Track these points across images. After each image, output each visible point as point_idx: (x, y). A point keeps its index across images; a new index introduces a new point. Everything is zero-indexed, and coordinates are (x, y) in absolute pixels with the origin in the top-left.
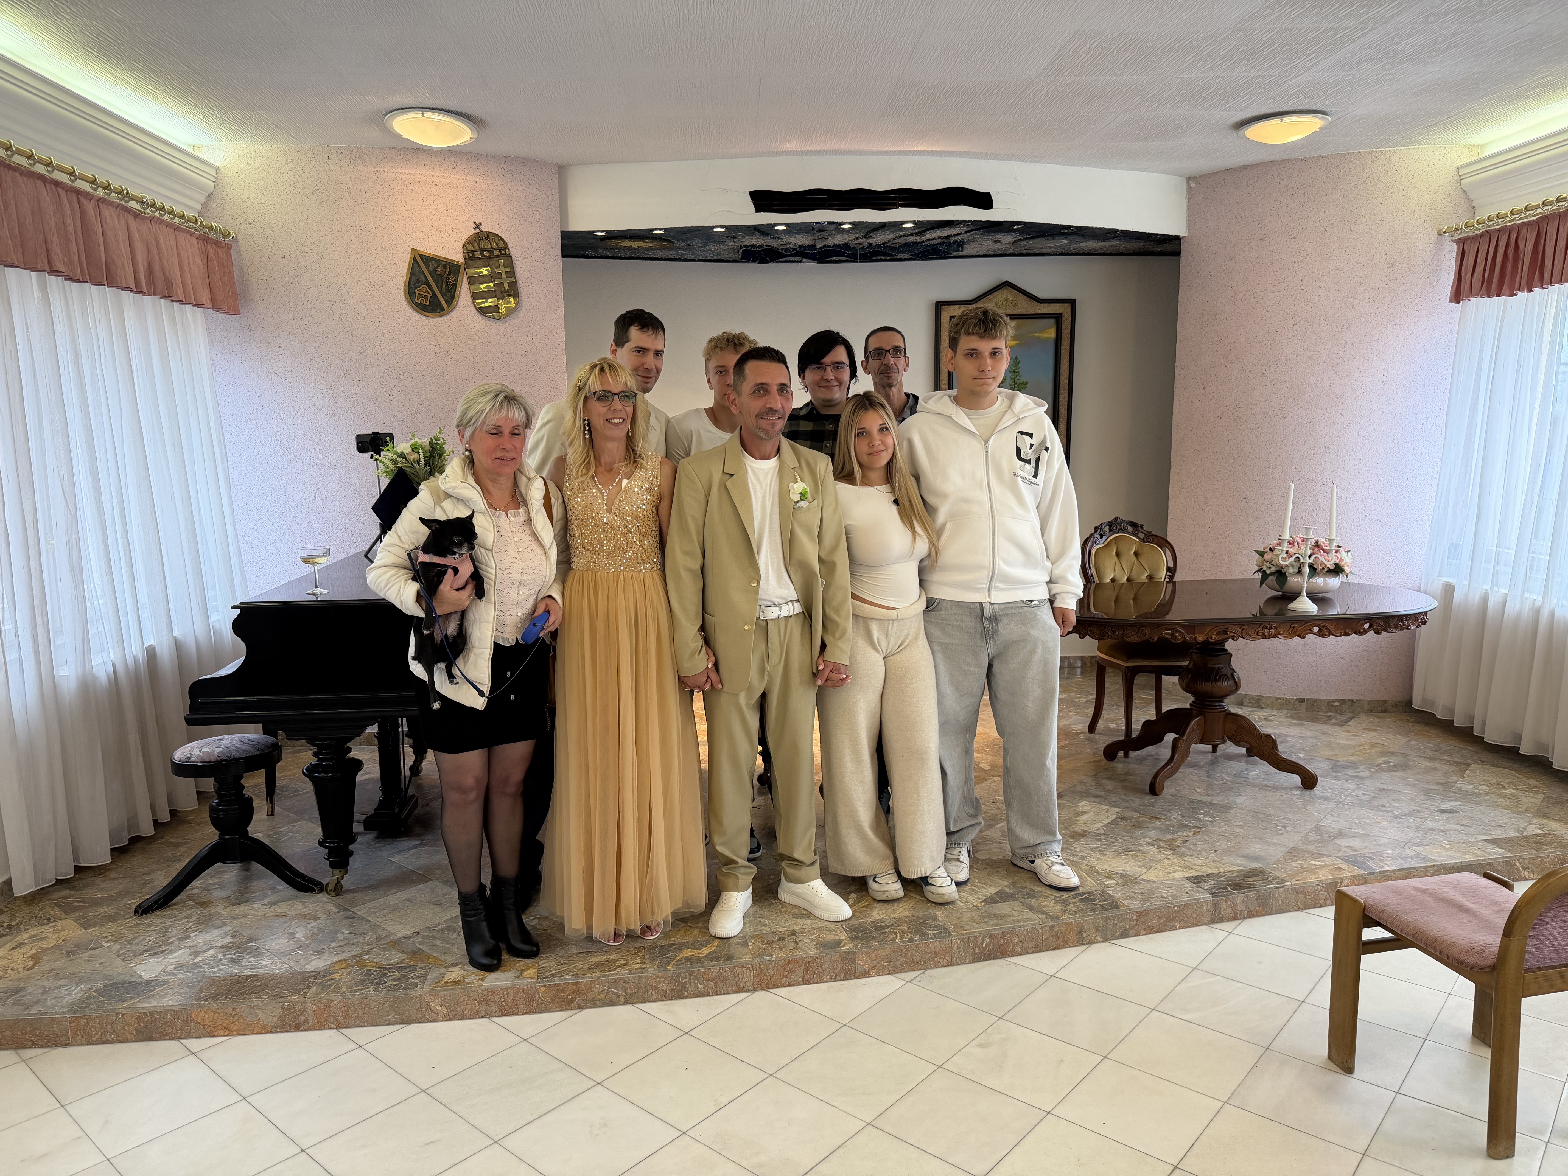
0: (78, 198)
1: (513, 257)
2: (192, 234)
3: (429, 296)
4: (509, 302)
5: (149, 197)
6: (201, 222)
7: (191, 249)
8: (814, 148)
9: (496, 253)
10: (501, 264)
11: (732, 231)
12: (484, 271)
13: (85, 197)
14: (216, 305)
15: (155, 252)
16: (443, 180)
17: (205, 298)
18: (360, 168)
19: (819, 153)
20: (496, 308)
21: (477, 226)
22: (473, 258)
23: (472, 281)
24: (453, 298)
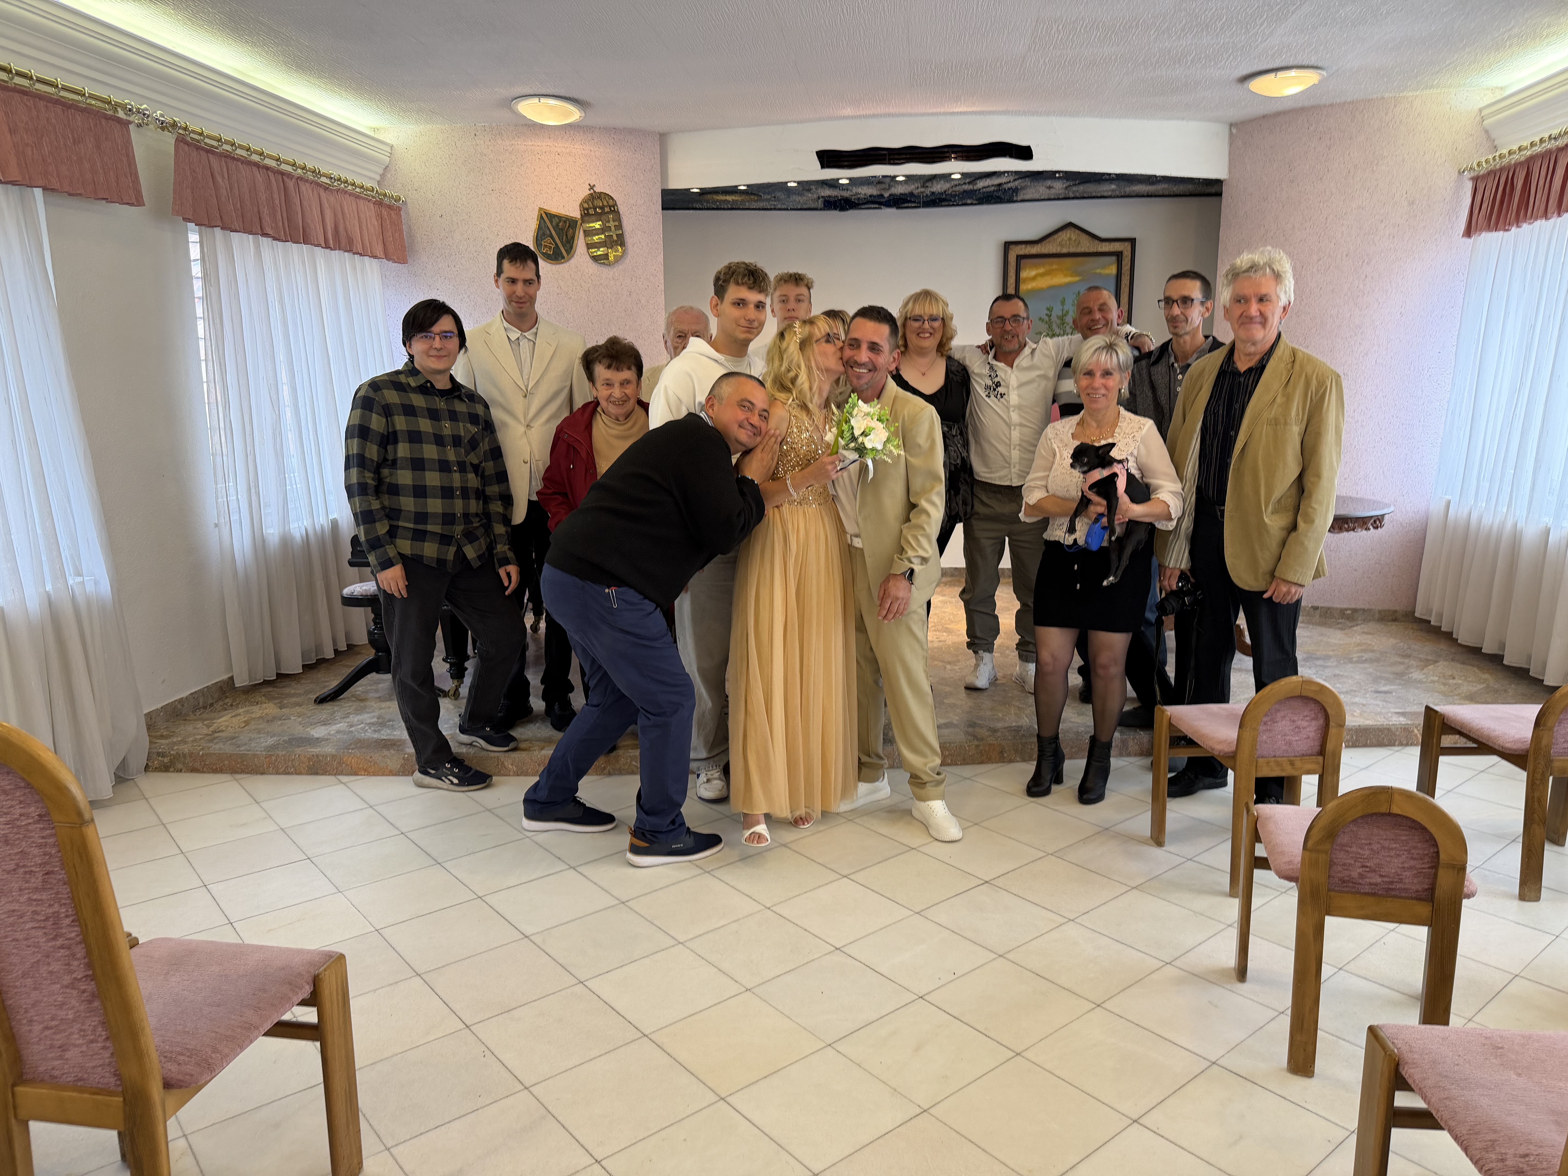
0: (283, 178)
1: (621, 212)
2: (369, 201)
3: (553, 247)
4: (617, 251)
5: (335, 173)
6: (377, 191)
7: (369, 212)
8: (868, 112)
9: (607, 209)
10: (611, 219)
11: (805, 186)
12: (597, 225)
13: (288, 177)
14: (388, 257)
15: (340, 216)
16: (564, 150)
17: (379, 251)
18: (500, 142)
19: (874, 116)
20: (606, 256)
21: (592, 187)
22: (588, 214)
23: (588, 233)
24: (571, 248)
